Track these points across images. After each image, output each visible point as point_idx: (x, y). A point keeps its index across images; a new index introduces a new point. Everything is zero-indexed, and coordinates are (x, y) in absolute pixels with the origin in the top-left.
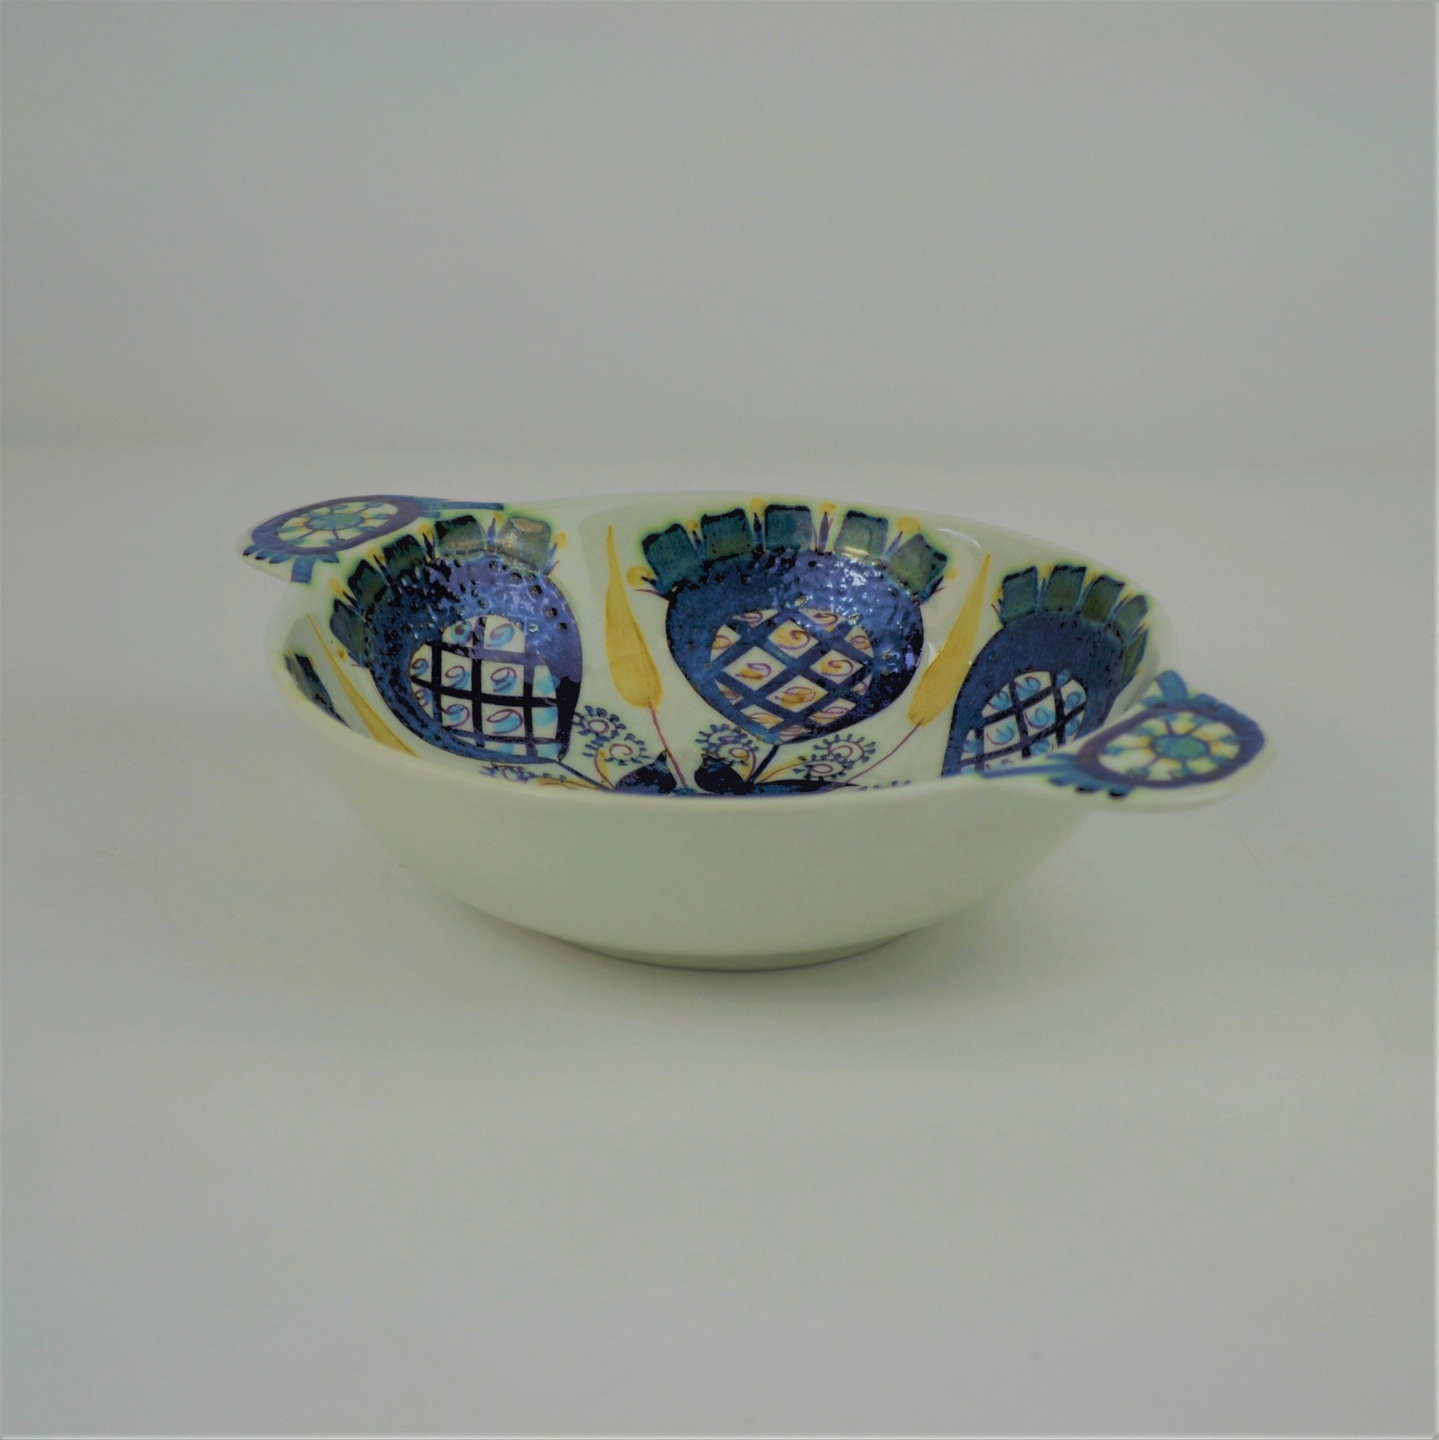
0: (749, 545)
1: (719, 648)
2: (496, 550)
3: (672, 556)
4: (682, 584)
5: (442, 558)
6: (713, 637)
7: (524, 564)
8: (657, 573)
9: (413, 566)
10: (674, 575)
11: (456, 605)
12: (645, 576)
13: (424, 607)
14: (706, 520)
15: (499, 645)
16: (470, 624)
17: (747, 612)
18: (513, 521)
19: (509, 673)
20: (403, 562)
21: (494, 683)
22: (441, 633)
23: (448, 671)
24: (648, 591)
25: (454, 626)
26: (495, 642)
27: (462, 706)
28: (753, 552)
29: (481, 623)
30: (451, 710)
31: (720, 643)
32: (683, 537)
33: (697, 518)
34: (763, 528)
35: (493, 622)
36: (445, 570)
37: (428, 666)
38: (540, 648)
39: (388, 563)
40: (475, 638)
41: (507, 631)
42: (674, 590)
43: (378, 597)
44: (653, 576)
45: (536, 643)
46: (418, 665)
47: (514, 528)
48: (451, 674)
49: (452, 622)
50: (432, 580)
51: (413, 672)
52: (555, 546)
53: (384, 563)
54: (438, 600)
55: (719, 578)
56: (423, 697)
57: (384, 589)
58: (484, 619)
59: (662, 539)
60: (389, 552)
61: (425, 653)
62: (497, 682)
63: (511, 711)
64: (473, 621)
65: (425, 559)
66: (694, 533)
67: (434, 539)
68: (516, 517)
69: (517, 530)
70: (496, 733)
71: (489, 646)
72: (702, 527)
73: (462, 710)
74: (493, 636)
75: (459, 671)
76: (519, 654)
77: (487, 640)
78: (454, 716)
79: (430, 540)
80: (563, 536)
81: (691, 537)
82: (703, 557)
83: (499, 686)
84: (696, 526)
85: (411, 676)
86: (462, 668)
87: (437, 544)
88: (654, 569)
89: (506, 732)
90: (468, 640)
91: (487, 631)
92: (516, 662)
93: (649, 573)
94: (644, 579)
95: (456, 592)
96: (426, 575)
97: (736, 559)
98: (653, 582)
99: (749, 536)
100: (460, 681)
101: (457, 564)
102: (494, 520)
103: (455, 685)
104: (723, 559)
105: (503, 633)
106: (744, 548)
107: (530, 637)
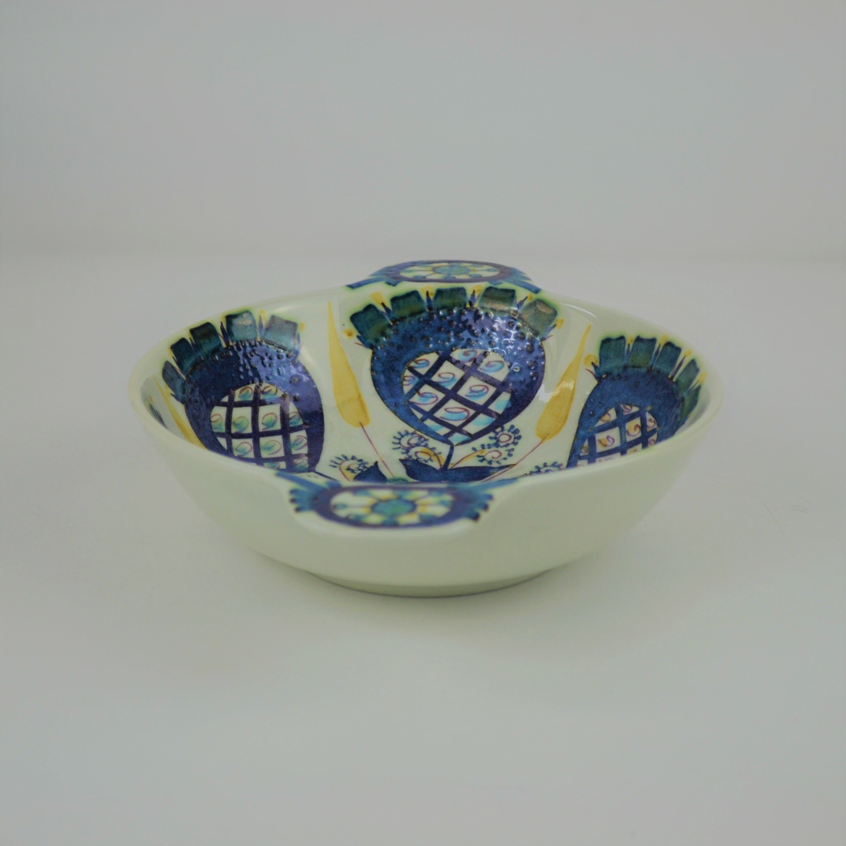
0: (648, 363)
1: (603, 420)
2: (518, 315)
3: (612, 356)
4: (608, 374)
5: (479, 308)
6: (606, 412)
7: (531, 330)
8: (600, 363)
9: (454, 306)
10: (608, 366)
11: (473, 339)
12: (594, 362)
13: (448, 332)
14: (639, 339)
15: (488, 371)
16: (476, 352)
17: (627, 404)
18: (537, 302)
19: (484, 389)
20: (447, 302)
21: (469, 391)
22: (452, 351)
23: (442, 373)
24: (591, 372)
25: (464, 350)
26: (487, 368)
27: (435, 395)
28: (648, 368)
29: (485, 354)
30: (424, 395)
31: (606, 418)
32: (623, 345)
33: (634, 336)
34: (659, 355)
35: (493, 357)
36: (477, 316)
37: (428, 365)
38: (514, 383)
39: (435, 298)
40: (475, 362)
41: (499, 365)
42: (604, 376)
43: (413, 314)
44: (598, 364)
45: (513, 378)
46: (419, 362)
47: (536, 306)
48: (443, 375)
49: (464, 347)
50: (464, 318)
51: (413, 364)
52: (555, 326)
53: (432, 297)
54: (462, 331)
55: (627, 378)
56: (409, 381)
57: (421, 311)
58: (488, 353)
59: (613, 343)
60: (439, 292)
61: (433, 358)
62: (472, 391)
63: (466, 410)
64: (480, 351)
65: (465, 305)
66: (629, 345)
67: (479, 296)
68: (542, 302)
69: (537, 308)
70: (441, 417)
71: (481, 369)
72: (634, 343)
73: (433, 397)
74: (488, 365)
75: (451, 376)
76: (499, 381)
77: (483, 366)
78: (423, 399)
79: (476, 295)
80: (562, 321)
81: (626, 347)
82: (625, 362)
83: (472, 394)
84: (632, 341)
85: (409, 366)
86: (454, 375)
87: (480, 298)
88: (600, 359)
89: (448, 420)
90: (470, 361)
91: (485, 361)
92: (493, 385)
93: (596, 361)
94: (593, 363)
95: (477, 330)
96: (461, 313)
97: (639, 370)
98: (596, 367)
99: (651, 357)
100: (446, 382)
101: (487, 315)
102: (527, 298)
103: (441, 382)
104: (634, 367)
105: (495, 365)
106: (645, 364)
107: (512, 373)
